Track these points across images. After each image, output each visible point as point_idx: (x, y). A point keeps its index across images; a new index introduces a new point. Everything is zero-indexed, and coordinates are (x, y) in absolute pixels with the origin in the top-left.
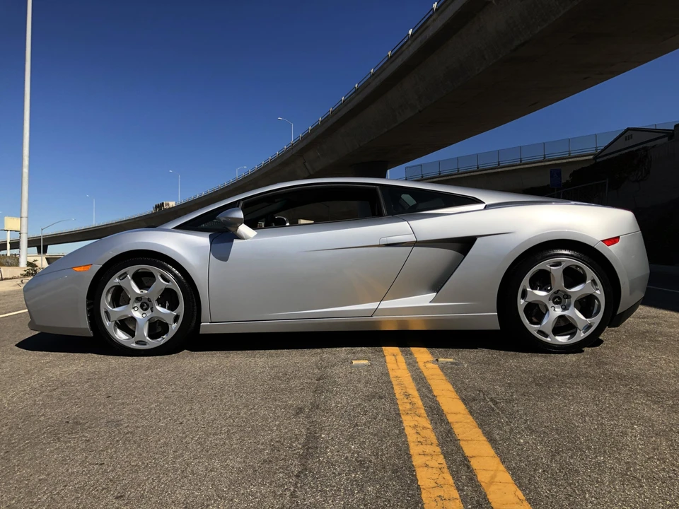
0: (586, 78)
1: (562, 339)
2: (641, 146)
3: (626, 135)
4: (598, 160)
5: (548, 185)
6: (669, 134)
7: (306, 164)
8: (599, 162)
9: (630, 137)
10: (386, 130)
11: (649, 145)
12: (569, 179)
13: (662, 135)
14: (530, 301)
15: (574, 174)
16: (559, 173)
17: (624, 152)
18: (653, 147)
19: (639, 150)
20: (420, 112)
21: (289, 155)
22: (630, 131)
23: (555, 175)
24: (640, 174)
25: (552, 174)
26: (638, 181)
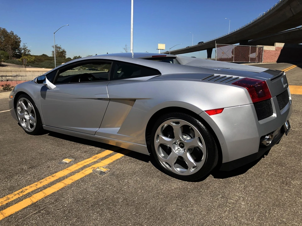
1: (178, 170)
7: (291, 9)
14: (161, 143)
21: (282, 5)
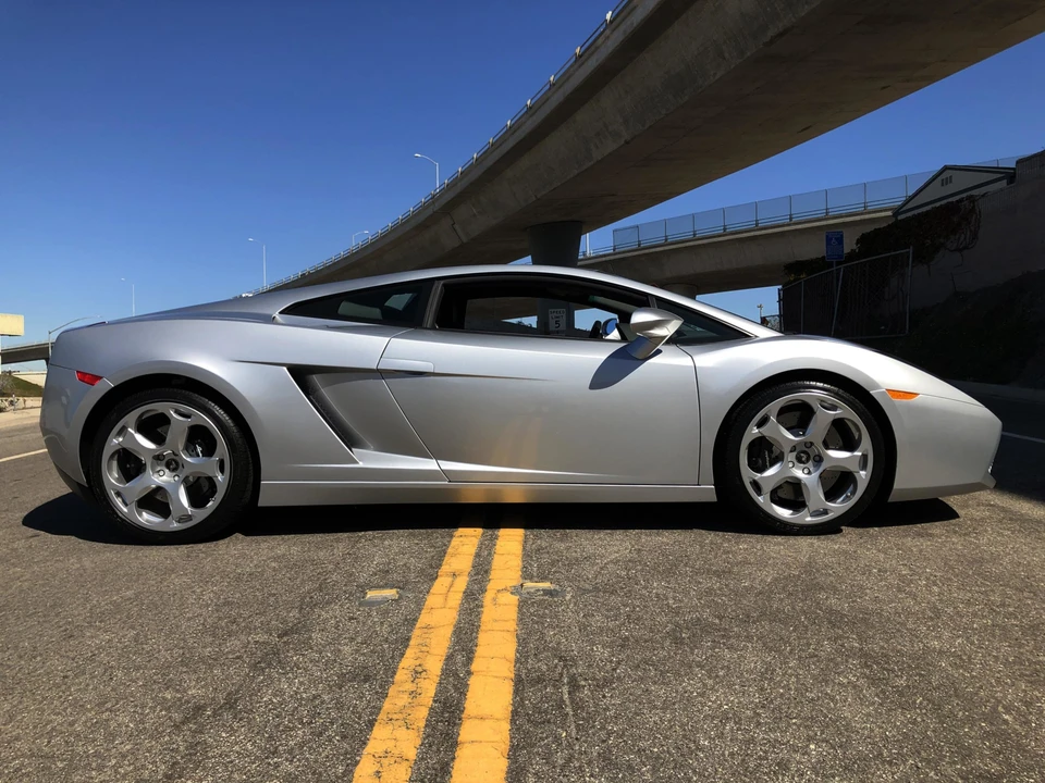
0: (884, 88)
2: (964, 195)
3: (944, 176)
4: (900, 218)
5: (824, 257)
6: (1010, 175)
7: (456, 226)
8: (900, 220)
9: (948, 181)
10: (576, 172)
11: (977, 192)
12: (855, 247)
13: (999, 176)
15: (863, 239)
16: (840, 240)
17: (938, 204)
18: (983, 195)
19: (961, 200)
20: (627, 143)
21: (429, 212)
22: (948, 171)
23: (834, 240)
24: (962, 238)
25: (829, 240)
26: (960, 250)
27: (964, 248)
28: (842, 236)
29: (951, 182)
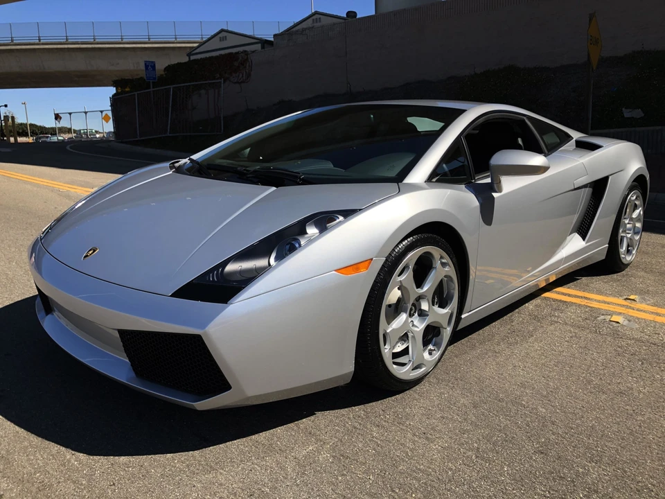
3: (220, 35)
4: (192, 58)
5: (142, 78)
6: (265, 43)
8: (195, 60)
9: (222, 39)
11: (247, 48)
12: (163, 73)
13: (256, 41)
15: (168, 69)
16: (154, 67)
17: (223, 52)
18: (253, 52)
19: (238, 52)
22: (223, 33)
23: (150, 67)
24: (241, 75)
25: (146, 66)
26: (239, 83)
27: (243, 82)
28: (155, 64)
29: (226, 39)
